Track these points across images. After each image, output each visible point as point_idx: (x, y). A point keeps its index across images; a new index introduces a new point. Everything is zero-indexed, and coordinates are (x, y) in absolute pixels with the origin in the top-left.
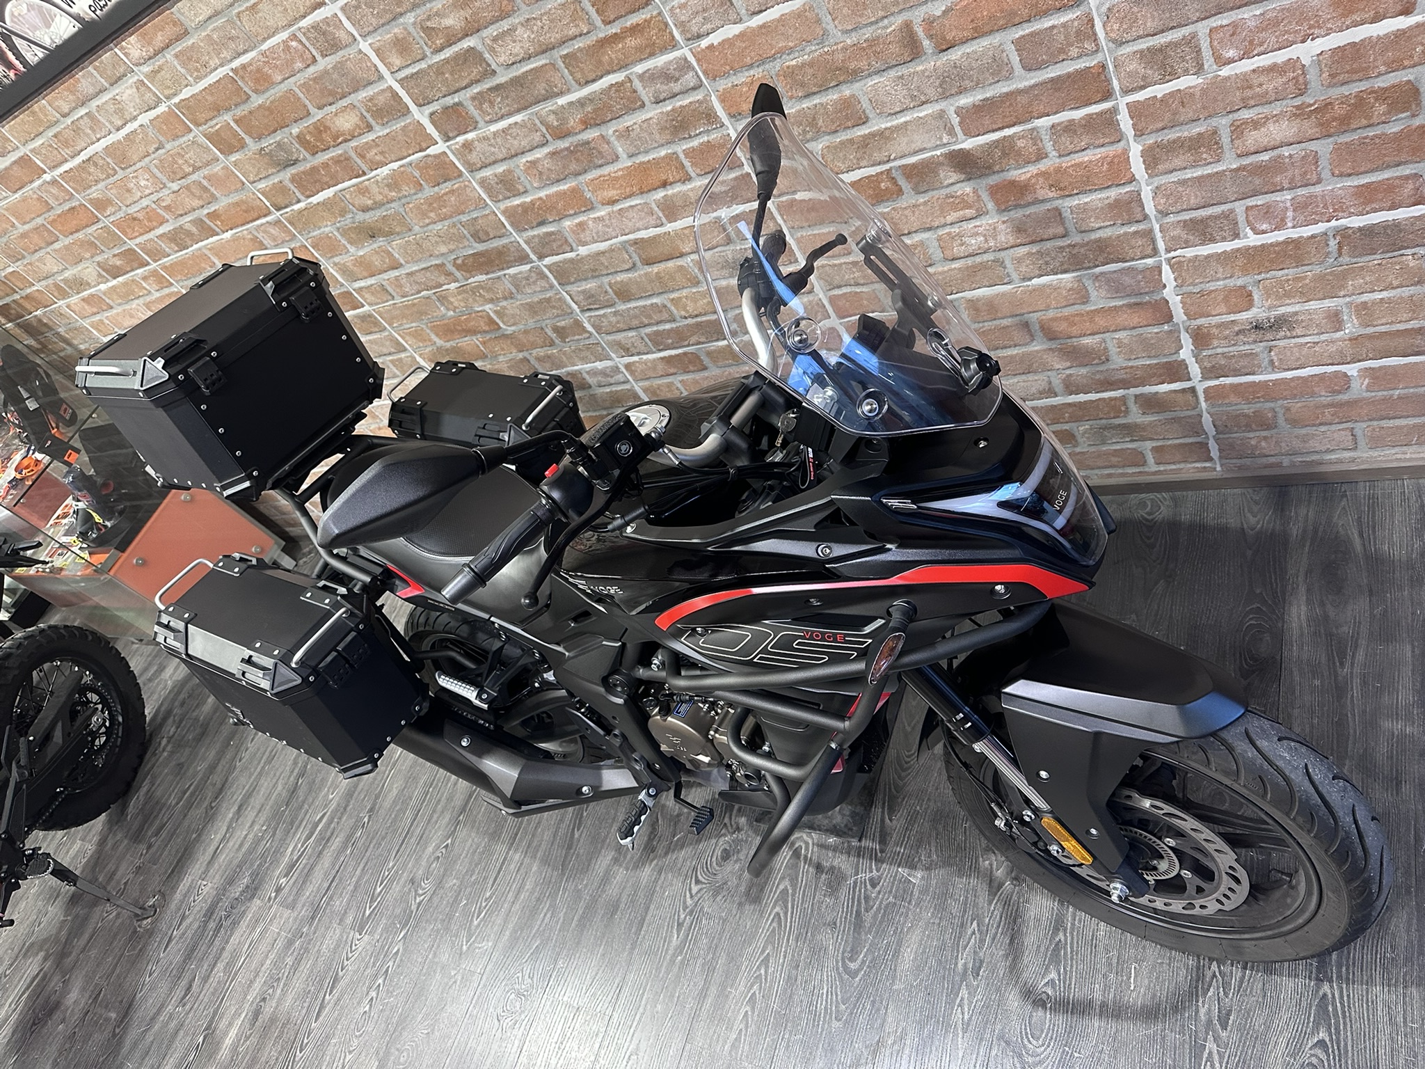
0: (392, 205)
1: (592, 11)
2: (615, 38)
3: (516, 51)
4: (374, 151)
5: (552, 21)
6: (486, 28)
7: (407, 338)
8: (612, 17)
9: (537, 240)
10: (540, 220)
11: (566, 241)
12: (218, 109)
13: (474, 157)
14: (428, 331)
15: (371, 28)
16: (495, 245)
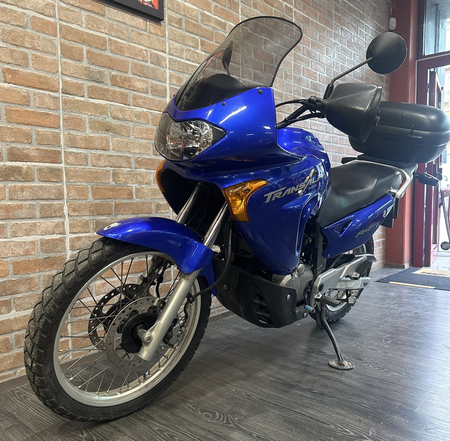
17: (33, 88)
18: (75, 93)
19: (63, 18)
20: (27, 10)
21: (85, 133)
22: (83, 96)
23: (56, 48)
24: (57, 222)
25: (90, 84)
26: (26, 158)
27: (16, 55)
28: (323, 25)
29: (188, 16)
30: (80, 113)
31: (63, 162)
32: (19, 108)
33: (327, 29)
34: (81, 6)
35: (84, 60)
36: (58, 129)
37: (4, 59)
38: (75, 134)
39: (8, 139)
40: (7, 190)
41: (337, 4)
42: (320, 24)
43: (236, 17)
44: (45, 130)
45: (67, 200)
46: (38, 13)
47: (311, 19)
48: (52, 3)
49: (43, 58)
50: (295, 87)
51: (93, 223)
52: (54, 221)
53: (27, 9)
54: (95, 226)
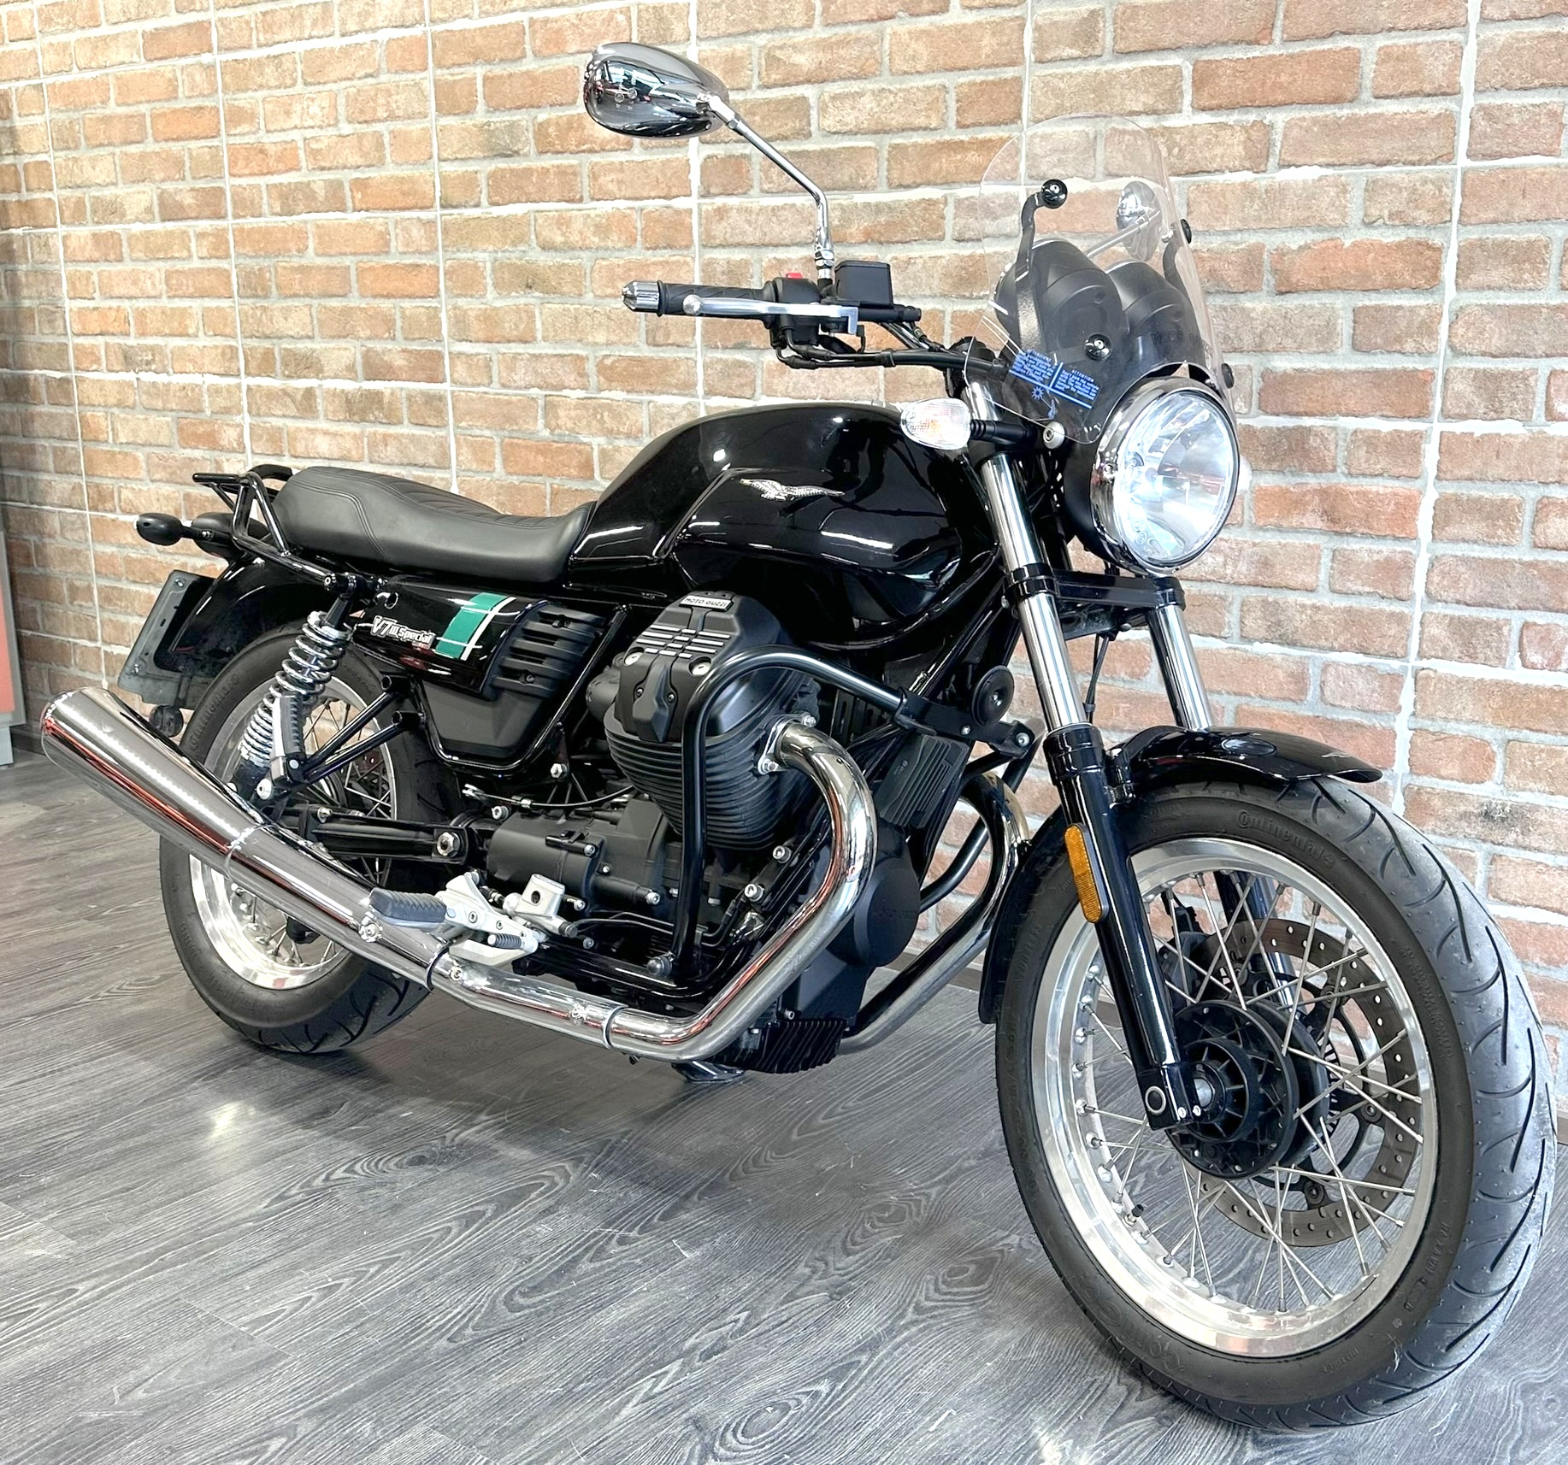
0: (583, 254)
1: (953, 105)
2: (959, 146)
3: (848, 119)
4: (613, 176)
5: (906, 100)
6: (834, 81)
7: (464, 450)
8: (970, 121)
9: (719, 367)
10: (742, 340)
11: (754, 381)
12: (476, 57)
13: (719, 230)
14: (498, 450)
15: (714, 34)
16: (667, 355)
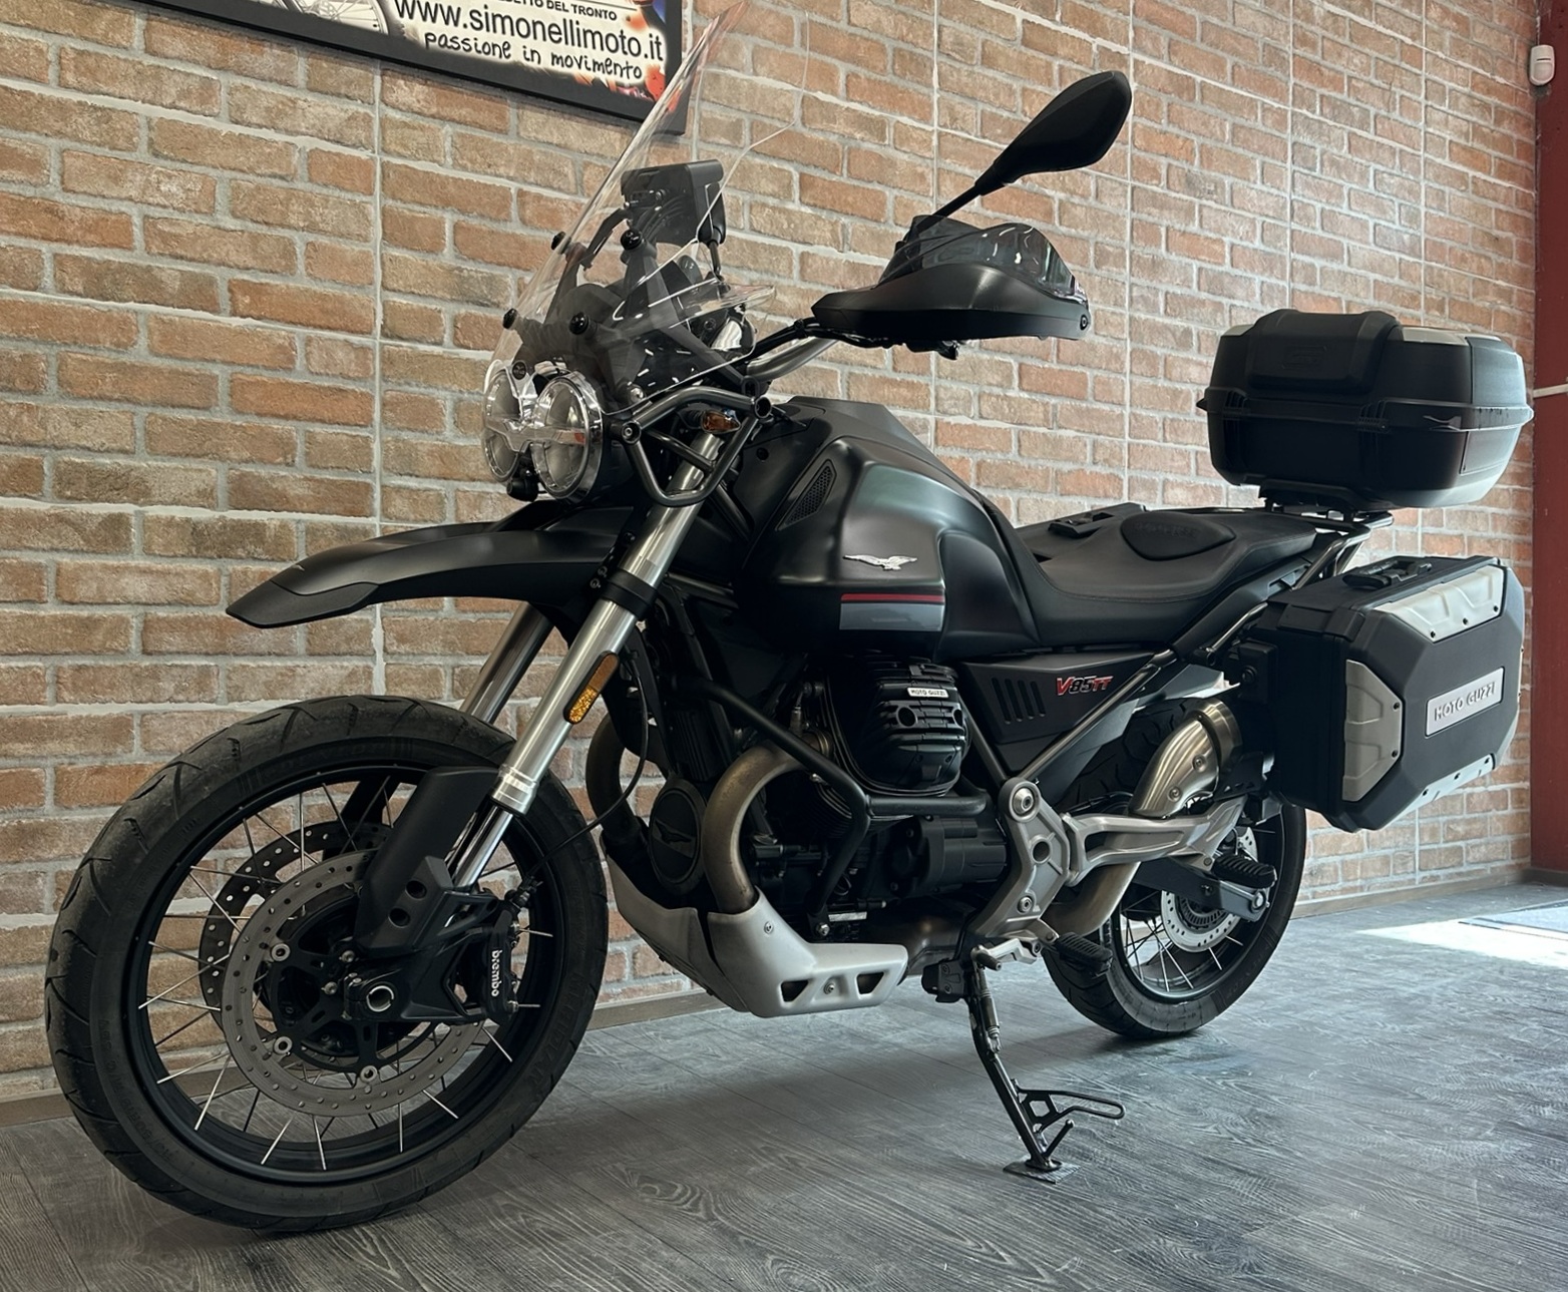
17: (307, 325)
18: (418, 335)
19: (393, 147)
20: (300, 137)
21: (441, 437)
22: (435, 344)
23: (369, 223)
24: (351, 668)
25: (463, 310)
26: (278, 501)
27: (265, 247)
28: (1245, 94)
29: (761, 112)
30: (430, 386)
31: (378, 512)
32: (266, 376)
33: (1264, 103)
34: (443, 114)
35: (446, 251)
36: (369, 428)
37: (234, 258)
38: (414, 442)
39: (233, 455)
40: (224, 580)
41: (1304, 25)
42: (1234, 90)
43: (920, 102)
44: (331, 431)
45: (381, 612)
46: (328, 140)
47: (1199, 79)
48: (366, 114)
49: (333, 249)
50: (1135, 289)
51: (453, 674)
52: (345, 664)
53: (298, 133)
54: (457, 683)
